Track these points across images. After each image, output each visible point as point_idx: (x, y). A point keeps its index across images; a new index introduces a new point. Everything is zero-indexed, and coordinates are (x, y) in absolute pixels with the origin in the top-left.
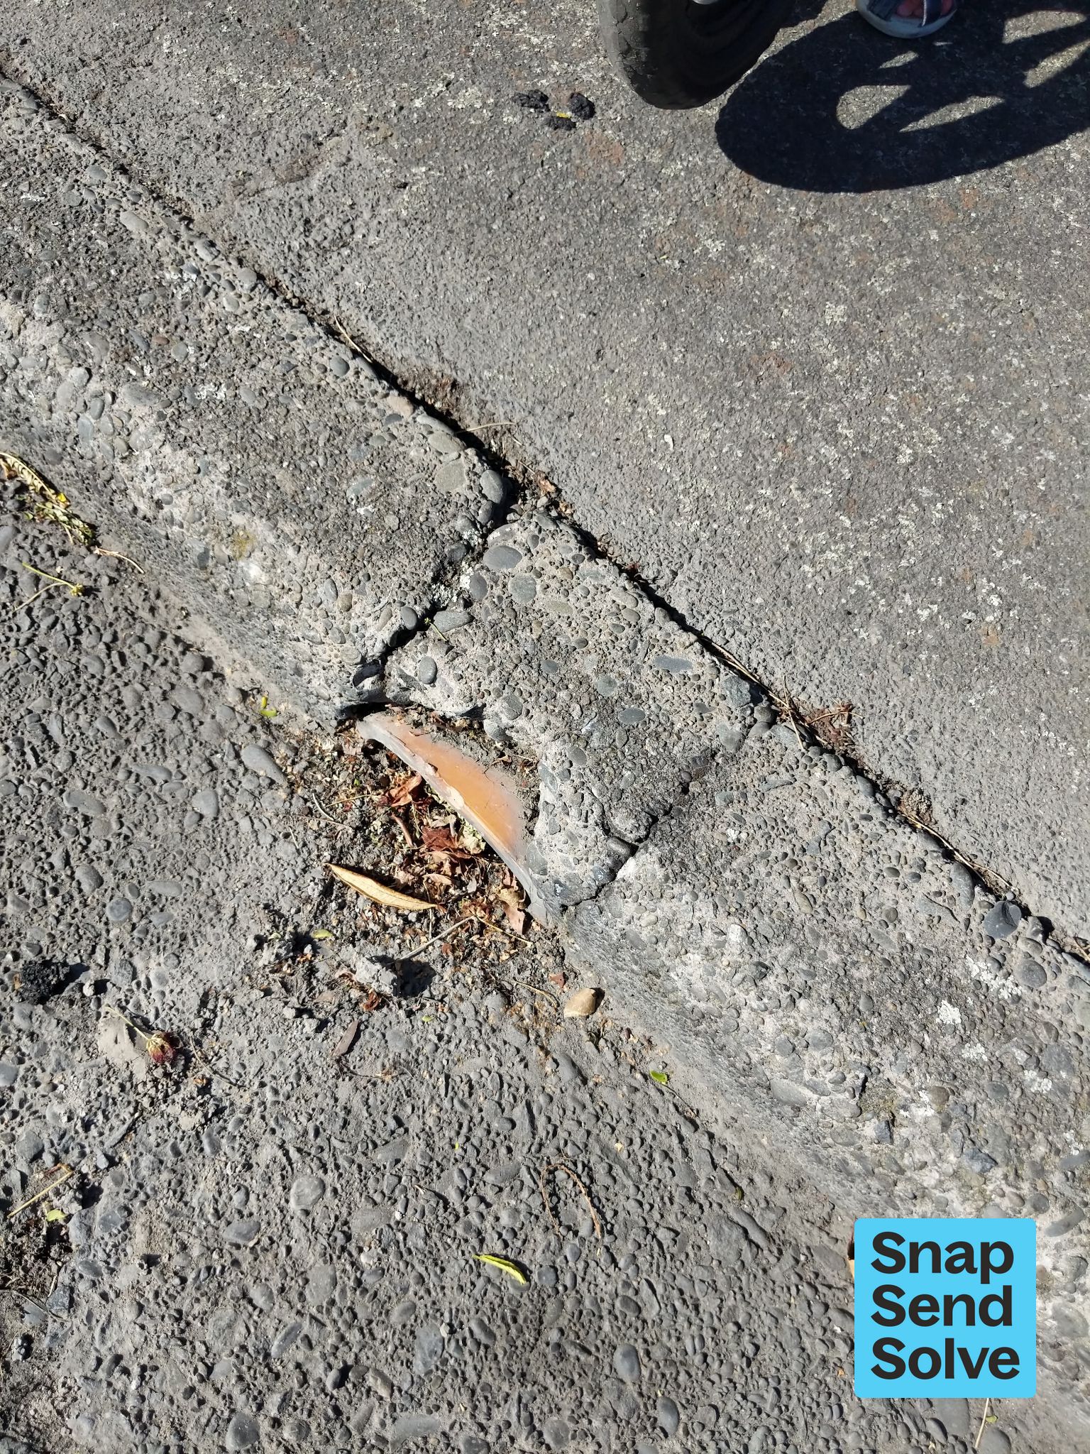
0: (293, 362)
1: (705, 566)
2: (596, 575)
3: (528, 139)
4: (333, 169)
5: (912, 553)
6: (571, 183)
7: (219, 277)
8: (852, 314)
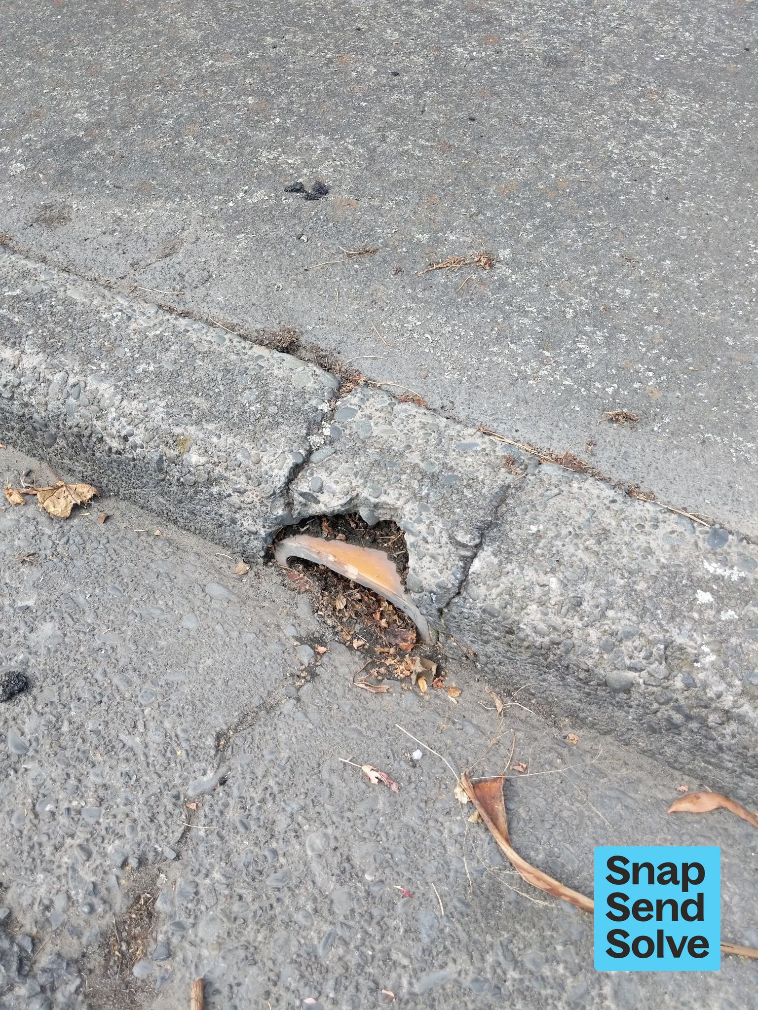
0: (191, 342)
1: (470, 394)
2: (406, 411)
3: (299, 209)
4: (189, 247)
5: (591, 361)
6: (331, 224)
7: (134, 310)
8: (514, 252)
